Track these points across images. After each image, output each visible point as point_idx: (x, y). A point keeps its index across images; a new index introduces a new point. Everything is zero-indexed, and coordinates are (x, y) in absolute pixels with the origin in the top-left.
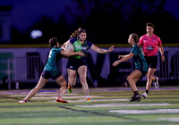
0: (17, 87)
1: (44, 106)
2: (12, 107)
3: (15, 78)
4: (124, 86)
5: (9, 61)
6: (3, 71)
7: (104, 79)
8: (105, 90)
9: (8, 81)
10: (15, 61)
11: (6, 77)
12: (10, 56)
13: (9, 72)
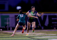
0: (11, 29)
1: (22, 37)
2: (9, 37)
3: (10, 26)
4: (54, 29)
5: (8, 18)
6: (5, 23)
7: (46, 26)
8: (46, 31)
9: (8, 27)
10: (10, 19)
11: (7, 25)
12: (8, 17)
13: (7, 23)
